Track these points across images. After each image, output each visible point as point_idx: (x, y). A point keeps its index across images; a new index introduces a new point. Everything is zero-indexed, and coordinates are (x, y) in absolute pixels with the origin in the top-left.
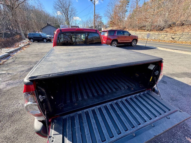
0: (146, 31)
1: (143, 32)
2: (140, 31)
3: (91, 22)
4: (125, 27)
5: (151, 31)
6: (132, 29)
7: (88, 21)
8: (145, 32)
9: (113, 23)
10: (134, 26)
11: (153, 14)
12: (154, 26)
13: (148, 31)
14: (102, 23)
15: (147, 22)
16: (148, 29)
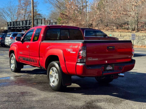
0: (130, 31)
1: (125, 34)
2: (120, 31)
3: (11, 13)
4: (92, 25)
5: (139, 31)
6: (105, 29)
7: (4, 9)
8: (129, 34)
9: (67, 16)
10: (108, 24)
11: (135, 4)
12: (141, 23)
13: (134, 31)
14: (39, 14)
15: (130, 16)
16: (133, 27)
